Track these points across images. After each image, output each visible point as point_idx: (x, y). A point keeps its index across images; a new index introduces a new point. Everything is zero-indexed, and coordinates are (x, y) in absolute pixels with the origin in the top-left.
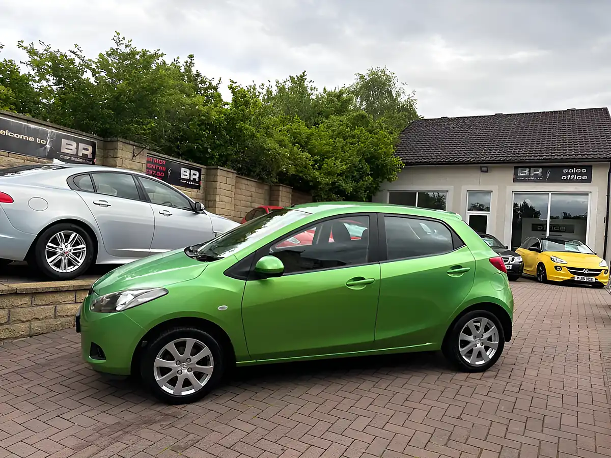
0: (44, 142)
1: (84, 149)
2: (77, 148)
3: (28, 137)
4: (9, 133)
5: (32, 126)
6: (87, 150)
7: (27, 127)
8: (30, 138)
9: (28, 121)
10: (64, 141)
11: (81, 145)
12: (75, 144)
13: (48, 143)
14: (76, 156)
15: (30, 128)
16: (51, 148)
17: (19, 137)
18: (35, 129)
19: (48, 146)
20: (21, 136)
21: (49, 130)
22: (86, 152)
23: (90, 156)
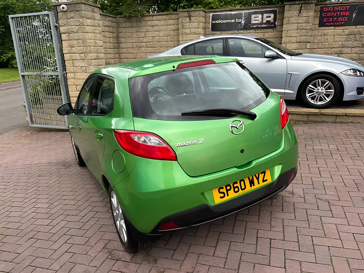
0: (240, 20)
1: (267, 17)
2: (262, 18)
3: (231, 21)
4: (221, 21)
5: (233, 13)
6: (270, 17)
7: (231, 14)
8: (232, 21)
9: (231, 11)
10: (253, 16)
11: (265, 15)
12: (260, 16)
13: (243, 20)
14: (262, 23)
15: (232, 14)
16: (245, 23)
17: (226, 22)
18: (235, 14)
19: (243, 22)
20: (227, 21)
21: (243, 12)
22: (268, 19)
23: (272, 21)
